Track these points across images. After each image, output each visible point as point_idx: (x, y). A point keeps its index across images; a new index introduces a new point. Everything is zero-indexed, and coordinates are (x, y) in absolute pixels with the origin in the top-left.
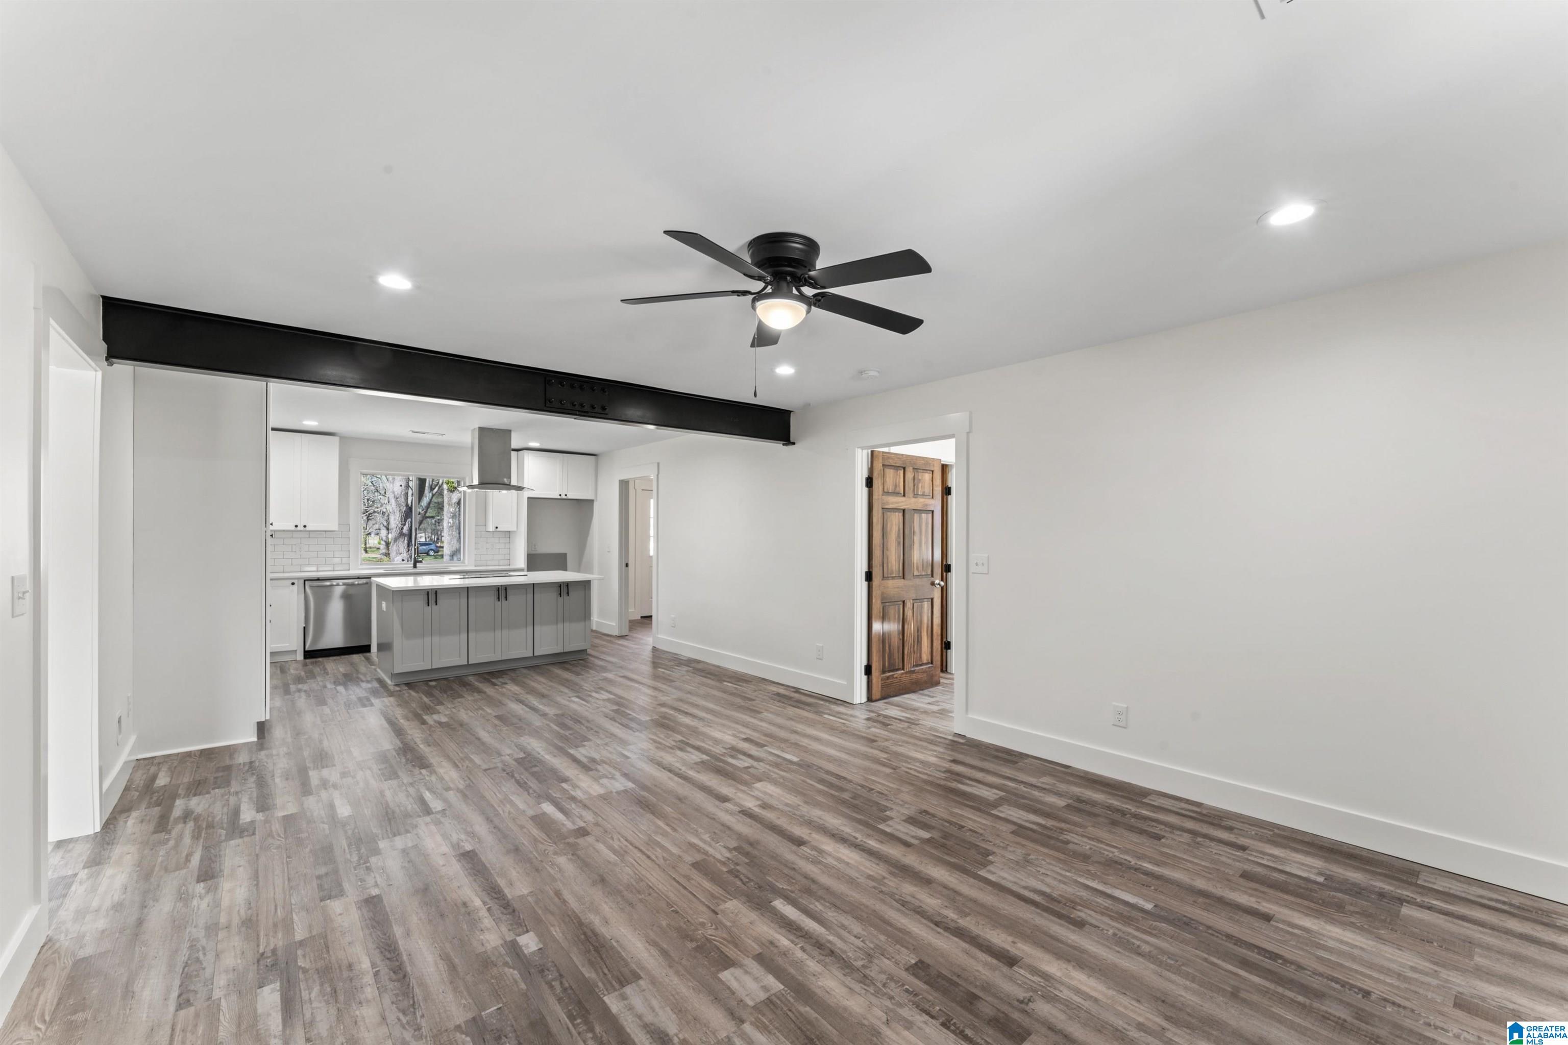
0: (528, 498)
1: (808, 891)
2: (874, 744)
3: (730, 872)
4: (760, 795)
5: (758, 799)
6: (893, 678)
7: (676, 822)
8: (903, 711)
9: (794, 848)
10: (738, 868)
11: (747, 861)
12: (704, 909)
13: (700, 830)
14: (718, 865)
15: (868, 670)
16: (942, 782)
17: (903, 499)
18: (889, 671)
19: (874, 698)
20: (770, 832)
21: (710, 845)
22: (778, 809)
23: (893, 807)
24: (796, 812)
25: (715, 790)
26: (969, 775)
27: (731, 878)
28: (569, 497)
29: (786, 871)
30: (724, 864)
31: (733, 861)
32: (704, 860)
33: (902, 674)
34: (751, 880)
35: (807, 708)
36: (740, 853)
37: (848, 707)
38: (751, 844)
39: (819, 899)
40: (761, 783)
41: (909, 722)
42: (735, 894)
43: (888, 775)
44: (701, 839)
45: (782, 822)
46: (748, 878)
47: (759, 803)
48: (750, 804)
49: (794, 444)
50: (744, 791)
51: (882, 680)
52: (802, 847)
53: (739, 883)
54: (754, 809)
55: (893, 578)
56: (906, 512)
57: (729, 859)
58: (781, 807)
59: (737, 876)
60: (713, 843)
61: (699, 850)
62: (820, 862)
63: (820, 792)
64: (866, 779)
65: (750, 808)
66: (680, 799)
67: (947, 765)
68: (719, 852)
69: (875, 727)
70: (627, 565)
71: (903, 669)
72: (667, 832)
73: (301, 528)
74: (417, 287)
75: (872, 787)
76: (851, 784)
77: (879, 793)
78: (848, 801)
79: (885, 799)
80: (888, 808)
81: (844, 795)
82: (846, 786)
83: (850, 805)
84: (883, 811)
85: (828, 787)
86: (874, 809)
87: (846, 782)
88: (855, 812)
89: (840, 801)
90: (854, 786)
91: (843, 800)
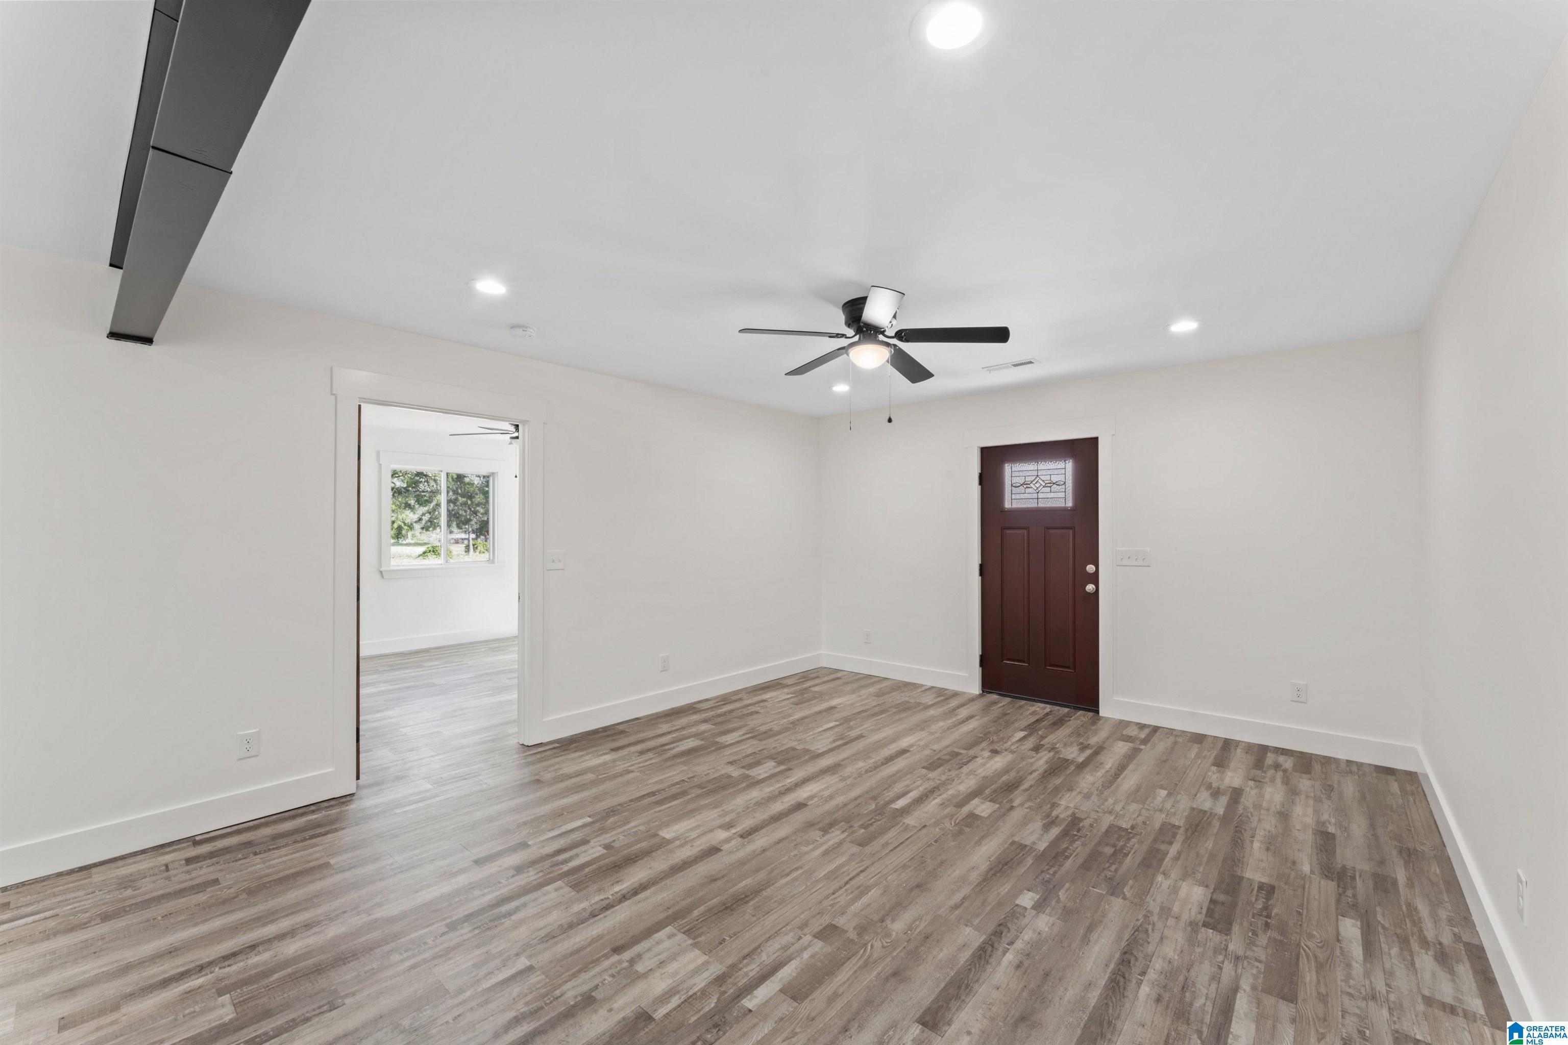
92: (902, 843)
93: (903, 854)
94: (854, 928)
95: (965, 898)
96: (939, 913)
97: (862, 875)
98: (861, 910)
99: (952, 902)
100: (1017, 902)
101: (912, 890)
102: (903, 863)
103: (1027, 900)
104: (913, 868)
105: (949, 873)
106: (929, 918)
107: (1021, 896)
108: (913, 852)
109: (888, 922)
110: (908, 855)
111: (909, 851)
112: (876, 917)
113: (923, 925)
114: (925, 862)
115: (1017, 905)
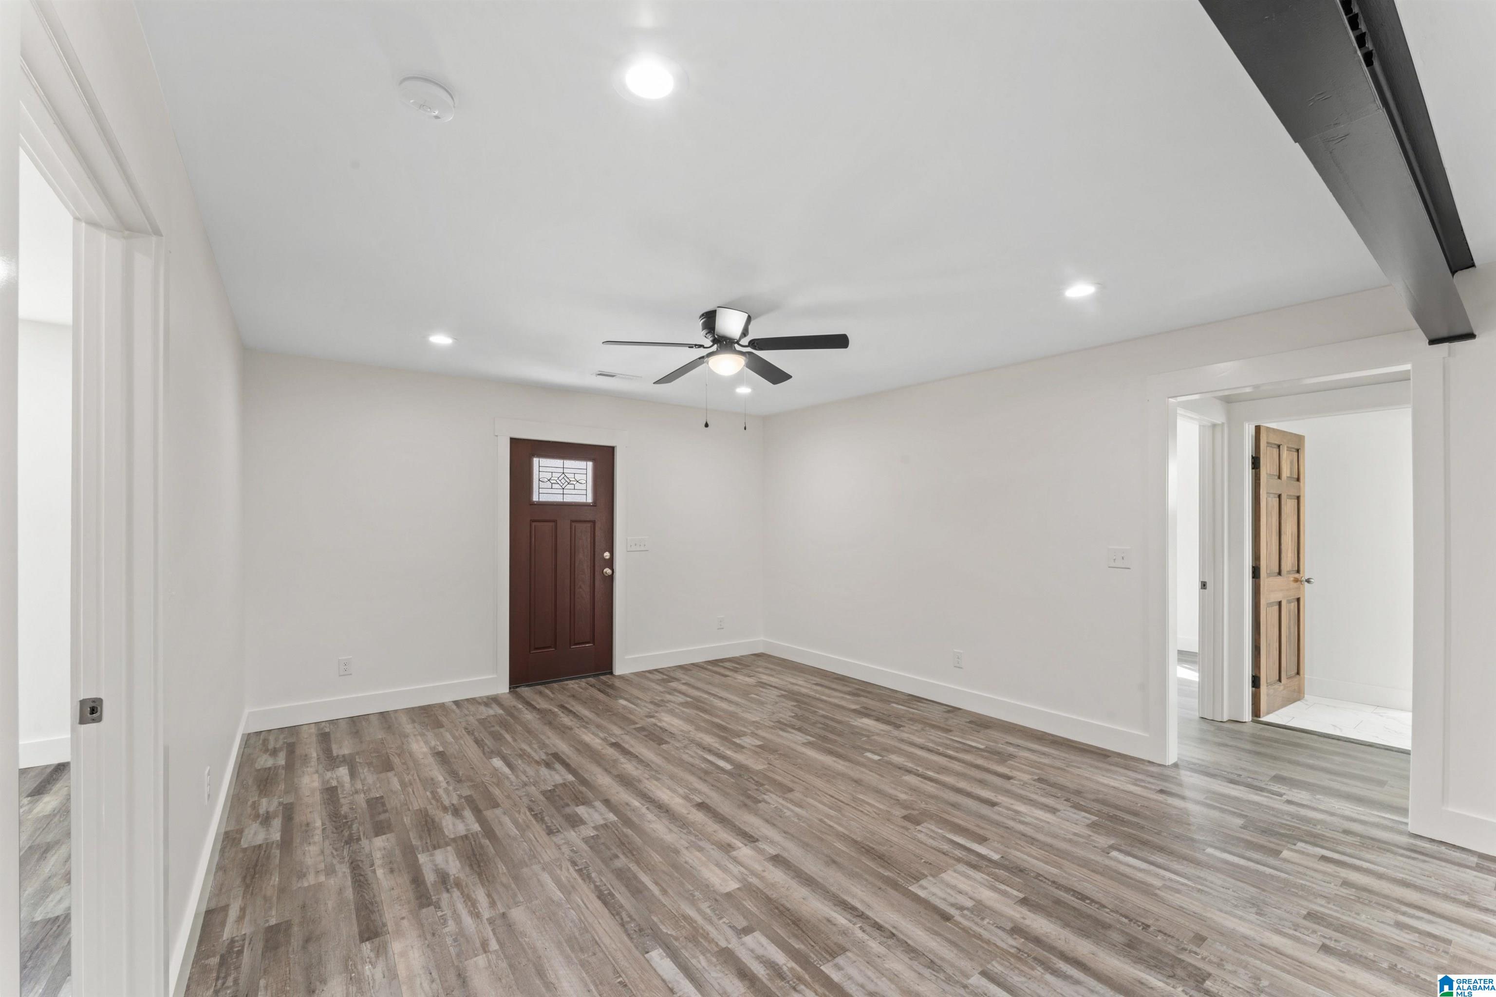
1: (706, 773)
3: (762, 785)
4: (731, 866)
5: (735, 860)
7: (823, 830)
9: (708, 801)
10: (756, 787)
11: (750, 792)
12: (776, 766)
13: (796, 820)
14: (772, 790)
20: (727, 816)
21: (782, 805)
22: (713, 844)
24: (693, 839)
25: (793, 878)
27: (761, 781)
29: (719, 785)
30: (768, 790)
31: (761, 792)
32: (784, 793)
34: (747, 780)
36: (755, 798)
38: (746, 805)
39: (701, 769)
40: (728, 890)
42: (758, 773)
44: (792, 811)
45: (712, 826)
46: (749, 781)
47: (734, 853)
48: (744, 852)
50: (753, 873)
52: (700, 801)
53: (755, 778)
54: (740, 845)
57: (764, 794)
58: (708, 846)
59: (757, 782)
60: (780, 807)
61: (791, 801)
62: (690, 790)
63: (649, 869)
64: (569, 891)
65: (746, 845)
66: (834, 862)
68: (773, 799)
72: (828, 818)
75: (575, 875)
76: (598, 884)
77: (574, 863)
78: (624, 853)
79: (576, 853)
80: (586, 840)
81: (622, 861)
82: (608, 881)
83: (626, 847)
84: (595, 837)
85: (636, 877)
86: (602, 840)
87: (603, 888)
88: (626, 836)
89: (635, 853)
90: (597, 880)
91: (629, 855)
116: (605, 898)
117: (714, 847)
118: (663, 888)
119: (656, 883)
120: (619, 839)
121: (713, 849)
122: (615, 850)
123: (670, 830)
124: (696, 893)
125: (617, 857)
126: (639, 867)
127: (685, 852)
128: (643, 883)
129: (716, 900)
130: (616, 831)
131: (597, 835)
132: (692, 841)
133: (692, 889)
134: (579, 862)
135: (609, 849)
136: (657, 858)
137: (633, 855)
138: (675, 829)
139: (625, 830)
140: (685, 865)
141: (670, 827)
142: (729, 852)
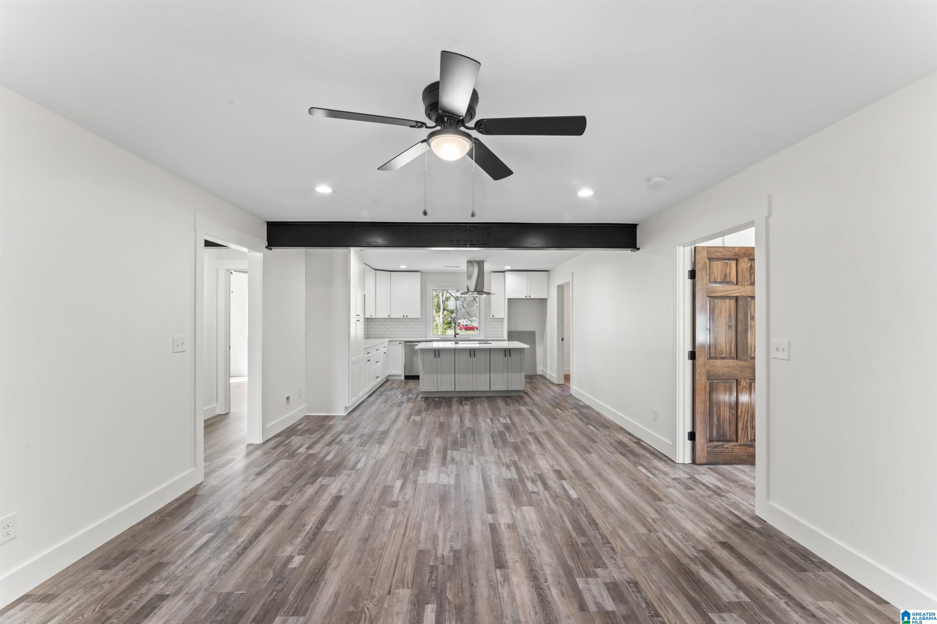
0: (508, 299)
1: (460, 608)
2: (658, 503)
4: (519, 516)
5: (513, 518)
6: (723, 447)
8: (719, 480)
9: (493, 568)
12: (387, 587)
15: (692, 436)
16: (685, 561)
17: (736, 287)
18: (718, 441)
19: (698, 461)
22: (517, 532)
23: (611, 567)
26: (725, 563)
27: (427, 572)
28: (532, 297)
33: (735, 446)
34: (436, 580)
35: (631, 457)
37: (668, 464)
39: (460, 620)
40: (529, 507)
41: (714, 492)
43: (638, 535)
45: (508, 544)
46: (436, 577)
47: (511, 522)
48: (504, 520)
49: (639, 249)
50: (510, 510)
51: (707, 447)
52: (498, 570)
54: (502, 526)
55: (723, 358)
56: (739, 299)
58: (522, 531)
59: (431, 572)
63: (564, 530)
64: (614, 533)
65: (499, 524)
67: (710, 545)
69: (675, 488)
70: (563, 339)
71: (737, 441)
73: (405, 317)
74: (334, 192)
75: (612, 541)
76: (597, 531)
77: (612, 549)
78: (578, 545)
79: (611, 557)
80: (604, 566)
81: (580, 540)
82: (591, 532)
83: (575, 550)
84: (597, 566)
85: (574, 528)
86: (592, 561)
87: (594, 528)
88: (573, 559)
89: (570, 543)
90: (597, 534)
91: (574, 543)
92: (396, 566)
93: (389, 557)
94: (385, 509)
95: (337, 544)
96: (348, 532)
97: (402, 533)
98: (387, 517)
99: (343, 539)
100: (304, 556)
101: (369, 536)
102: (385, 550)
103: (298, 560)
104: (377, 550)
105: (352, 557)
106: (353, 527)
107: (301, 561)
108: (384, 562)
109: (372, 518)
110: (385, 558)
111: (386, 561)
112: (378, 517)
113: (355, 523)
114: (371, 558)
115: (303, 554)
116: (593, 523)
117: (518, 529)
118: (561, 519)
119: (564, 522)
120: (579, 558)
121: (520, 528)
122: (583, 550)
123: (538, 552)
124: (545, 510)
125: (583, 544)
126: (570, 533)
127: (538, 533)
128: (571, 524)
129: (538, 505)
130: (580, 566)
131: (595, 567)
132: (529, 538)
133: (547, 513)
134: (609, 549)
135: (587, 552)
136: (557, 535)
137: (572, 542)
138: (535, 552)
139: (572, 565)
140: (542, 525)
141: (537, 554)
142: (513, 524)
